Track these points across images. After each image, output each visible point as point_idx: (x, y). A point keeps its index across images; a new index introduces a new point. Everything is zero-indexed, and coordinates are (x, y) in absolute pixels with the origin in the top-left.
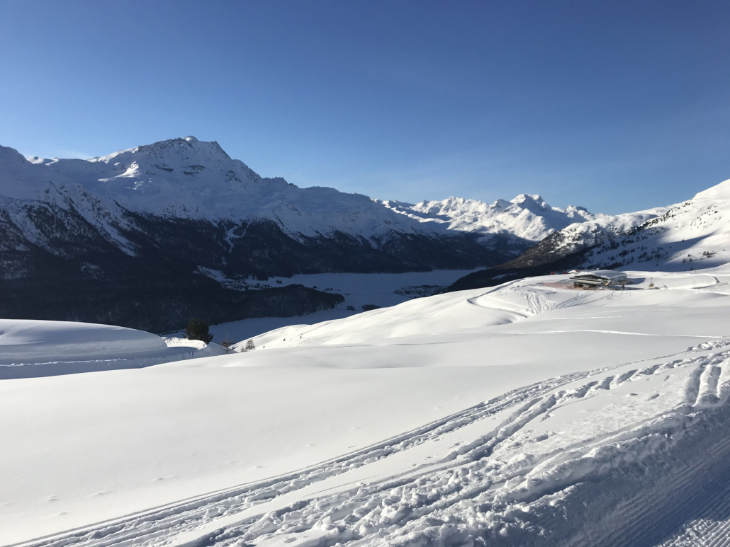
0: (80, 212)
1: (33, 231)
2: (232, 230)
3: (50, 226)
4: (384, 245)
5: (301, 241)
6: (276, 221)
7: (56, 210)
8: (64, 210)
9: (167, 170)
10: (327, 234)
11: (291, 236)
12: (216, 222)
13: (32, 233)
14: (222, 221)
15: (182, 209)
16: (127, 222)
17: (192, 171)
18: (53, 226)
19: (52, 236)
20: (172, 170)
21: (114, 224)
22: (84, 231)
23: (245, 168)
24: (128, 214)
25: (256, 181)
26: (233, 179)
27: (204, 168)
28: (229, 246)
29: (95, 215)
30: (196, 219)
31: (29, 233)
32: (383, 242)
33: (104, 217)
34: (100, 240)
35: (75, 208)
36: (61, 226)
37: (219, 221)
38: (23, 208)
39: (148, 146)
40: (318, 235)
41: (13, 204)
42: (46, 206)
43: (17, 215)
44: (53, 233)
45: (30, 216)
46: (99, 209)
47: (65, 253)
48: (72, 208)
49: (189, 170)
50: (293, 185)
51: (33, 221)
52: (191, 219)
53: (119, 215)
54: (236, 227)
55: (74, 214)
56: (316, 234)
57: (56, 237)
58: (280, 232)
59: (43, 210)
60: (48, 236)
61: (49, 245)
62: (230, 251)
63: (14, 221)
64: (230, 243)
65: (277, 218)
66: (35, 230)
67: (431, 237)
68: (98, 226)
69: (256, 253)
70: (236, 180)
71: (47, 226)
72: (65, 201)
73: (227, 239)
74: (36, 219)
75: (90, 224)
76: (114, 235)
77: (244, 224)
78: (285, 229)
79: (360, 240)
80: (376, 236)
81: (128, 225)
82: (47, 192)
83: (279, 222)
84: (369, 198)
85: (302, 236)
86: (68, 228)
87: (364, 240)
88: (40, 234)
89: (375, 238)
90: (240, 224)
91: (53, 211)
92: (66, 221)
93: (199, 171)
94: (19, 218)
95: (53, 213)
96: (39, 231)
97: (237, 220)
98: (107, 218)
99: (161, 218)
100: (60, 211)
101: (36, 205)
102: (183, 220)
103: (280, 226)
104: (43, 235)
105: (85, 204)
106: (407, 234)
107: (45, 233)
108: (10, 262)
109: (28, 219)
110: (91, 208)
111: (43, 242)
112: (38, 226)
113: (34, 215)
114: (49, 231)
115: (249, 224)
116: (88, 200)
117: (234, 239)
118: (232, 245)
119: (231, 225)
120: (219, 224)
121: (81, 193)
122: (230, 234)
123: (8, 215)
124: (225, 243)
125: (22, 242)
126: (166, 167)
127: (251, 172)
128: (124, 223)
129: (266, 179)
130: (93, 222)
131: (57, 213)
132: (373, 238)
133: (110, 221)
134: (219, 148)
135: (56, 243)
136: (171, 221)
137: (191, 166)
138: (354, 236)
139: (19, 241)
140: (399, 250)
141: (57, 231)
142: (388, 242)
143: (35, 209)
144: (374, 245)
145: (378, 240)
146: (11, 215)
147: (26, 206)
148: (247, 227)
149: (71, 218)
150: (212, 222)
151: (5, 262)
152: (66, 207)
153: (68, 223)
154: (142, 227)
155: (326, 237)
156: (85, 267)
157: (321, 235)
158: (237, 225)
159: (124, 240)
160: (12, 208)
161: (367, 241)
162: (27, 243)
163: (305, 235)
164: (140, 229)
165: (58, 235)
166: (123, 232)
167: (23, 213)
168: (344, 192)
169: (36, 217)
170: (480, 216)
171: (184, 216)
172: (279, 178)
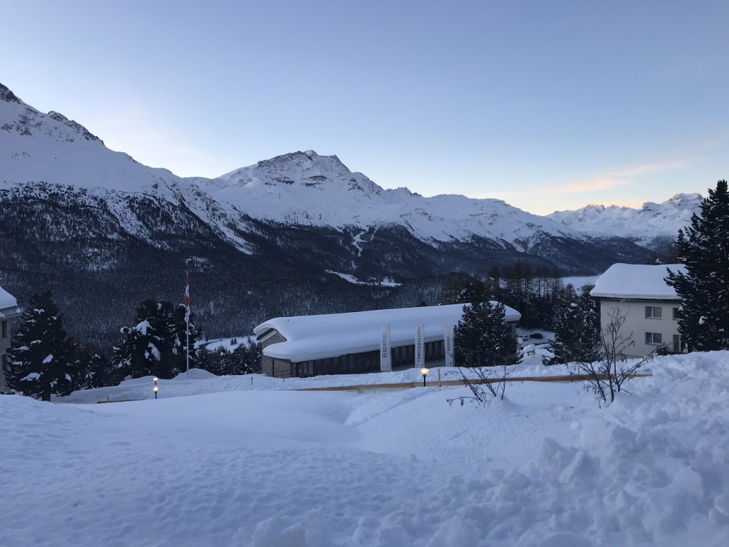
0: (191, 209)
1: (132, 222)
2: (358, 236)
3: (154, 218)
4: (532, 248)
5: (435, 246)
6: (405, 225)
7: (163, 204)
8: (172, 204)
9: (287, 182)
10: (463, 238)
11: (423, 241)
12: (341, 228)
13: (132, 224)
14: (347, 227)
15: (305, 215)
16: (245, 226)
17: (314, 182)
18: (158, 219)
19: (155, 229)
20: (293, 182)
21: (231, 226)
22: (195, 226)
23: (366, 180)
24: (246, 218)
25: (378, 193)
26: (356, 187)
27: (325, 178)
28: (358, 250)
29: (209, 215)
30: (319, 226)
31: (128, 225)
32: (531, 245)
33: (219, 217)
34: (213, 236)
35: (187, 205)
36: (167, 219)
37: (344, 227)
38: (125, 199)
39: (268, 161)
40: (453, 240)
41: (114, 195)
42: (151, 198)
43: (116, 205)
44: (156, 225)
45: (131, 207)
46: (214, 210)
47: (168, 247)
48: (182, 204)
49: (310, 182)
50: (417, 194)
51: (134, 212)
52: (314, 225)
53: (237, 218)
54: (362, 233)
55: (183, 208)
56: (451, 239)
57: (160, 230)
58: (411, 237)
59: (147, 202)
60: (150, 229)
61: (150, 238)
62: (359, 255)
63: (112, 211)
64: (358, 247)
65: (406, 222)
66: (137, 222)
67: (583, 241)
68: (212, 224)
69: (389, 257)
70: (359, 188)
71: (150, 218)
72: (175, 196)
73: (355, 243)
74: (138, 211)
75: (203, 222)
76: (230, 235)
77: (372, 229)
78: (416, 235)
79: (502, 245)
80: (521, 239)
81: (246, 228)
82: (156, 186)
83: (408, 227)
84: (504, 201)
85: (435, 241)
86: (176, 221)
87: (507, 244)
88: (141, 227)
89: (519, 241)
90: (367, 229)
91: (160, 204)
92: (173, 215)
93: (320, 181)
94: (117, 207)
95: (159, 206)
96: (140, 223)
97: (363, 225)
98: (222, 219)
99: (283, 224)
100: (167, 204)
101: (140, 197)
102: (307, 227)
103: (410, 230)
104: (145, 228)
105: (199, 203)
106: (557, 238)
107: (147, 226)
108: (96, 250)
109: (129, 209)
110: (205, 208)
111: (145, 234)
112: (139, 218)
113: (137, 206)
114: (152, 224)
115: (377, 229)
116: (203, 200)
117: (361, 243)
118: (361, 249)
119: (357, 231)
120: (344, 230)
121: (195, 192)
122: (357, 238)
123: (105, 204)
124: (353, 247)
125: (117, 231)
126: (287, 180)
127: (373, 184)
128: (242, 226)
129: (389, 190)
130: (206, 221)
131: (164, 206)
132: (517, 241)
133: (226, 222)
134: (338, 160)
135: (158, 236)
136: (293, 227)
137: (311, 178)
138: (495, 240)
139: (114, 229)
140: (552, 253)
141: (162, 224)
142: (537, 245)
143: (139, 200)
144: (520, 249)
145: (524, 244)
146: (110, 203)
147: (129, 197)
148: (375, 232)
149: (179, 213)
150: (337, 228)
151: (90, 250)
152: (176, 203)
153: (176, 217)
154: (261, 230)
155: (462, 241)
156: (190, 260)
157: (457, 240)
158: (364, 231)
159: (241, 241)
160: (112, 198)
161: (511, 245)
162: (123, 232)
163: (438, 240)
164: (260, 233)
165: (163, 228)
166: (240, 233)
167: (125, 203)
168: (473, 198)
169: (139, 208)
170: (627, 222)
171: (306, 223)
172: (402, 188)
